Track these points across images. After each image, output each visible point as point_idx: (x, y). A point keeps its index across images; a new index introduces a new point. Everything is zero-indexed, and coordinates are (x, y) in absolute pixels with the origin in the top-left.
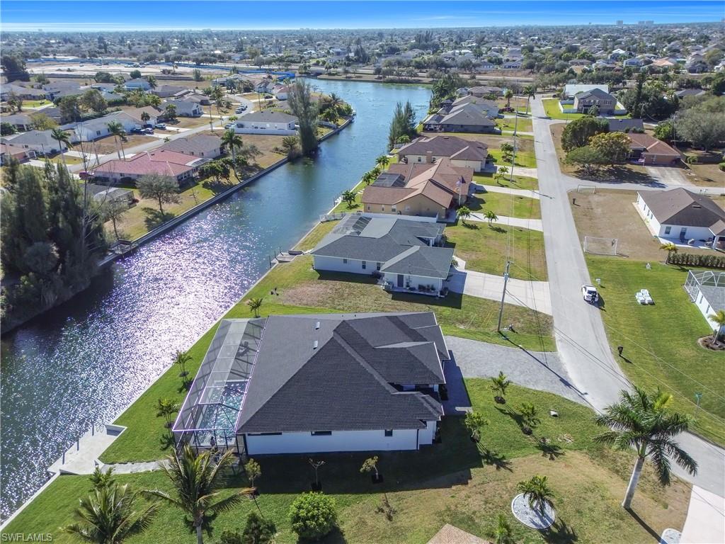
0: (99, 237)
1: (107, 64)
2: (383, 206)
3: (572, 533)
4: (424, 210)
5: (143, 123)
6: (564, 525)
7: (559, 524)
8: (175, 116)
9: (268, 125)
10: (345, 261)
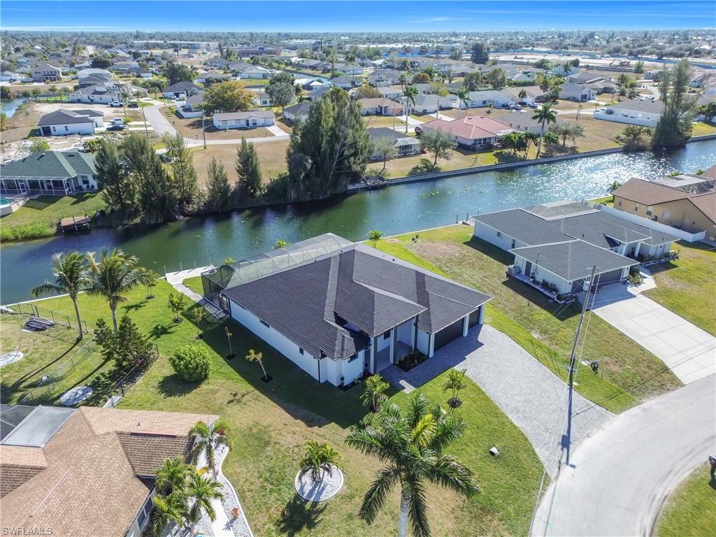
0: (346, 163)
1: (569, 55)
2: (638, 205)
3: (316, 521)
4: (688, 221)
5: (519, 100)
6: (322, 511)
7: (320, 506)
8: (557, 99)
9: (640, 115)
10: (499, 234)
